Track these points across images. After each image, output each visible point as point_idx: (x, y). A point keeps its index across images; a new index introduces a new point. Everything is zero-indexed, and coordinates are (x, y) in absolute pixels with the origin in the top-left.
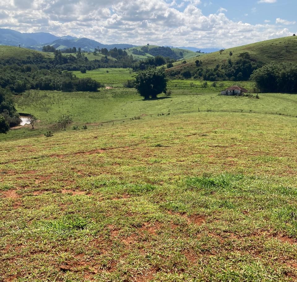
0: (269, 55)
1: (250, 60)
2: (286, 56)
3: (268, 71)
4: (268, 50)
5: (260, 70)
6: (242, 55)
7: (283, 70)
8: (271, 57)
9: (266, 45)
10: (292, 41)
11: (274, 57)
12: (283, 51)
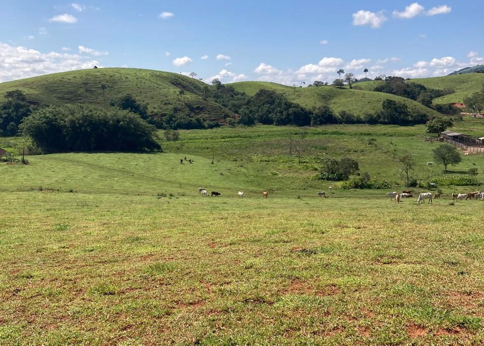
0: (60, 95)
1: (29, 102)
2: (87, 97)
3: (47, 118)
4: (57, 88)
5: (33, 116)
6: (10, 94)
7: (70, 117)
8: (63, 98)
9: (52, 79)
10: (93, 75)
11: (69, 99)
12: (81, 91)
